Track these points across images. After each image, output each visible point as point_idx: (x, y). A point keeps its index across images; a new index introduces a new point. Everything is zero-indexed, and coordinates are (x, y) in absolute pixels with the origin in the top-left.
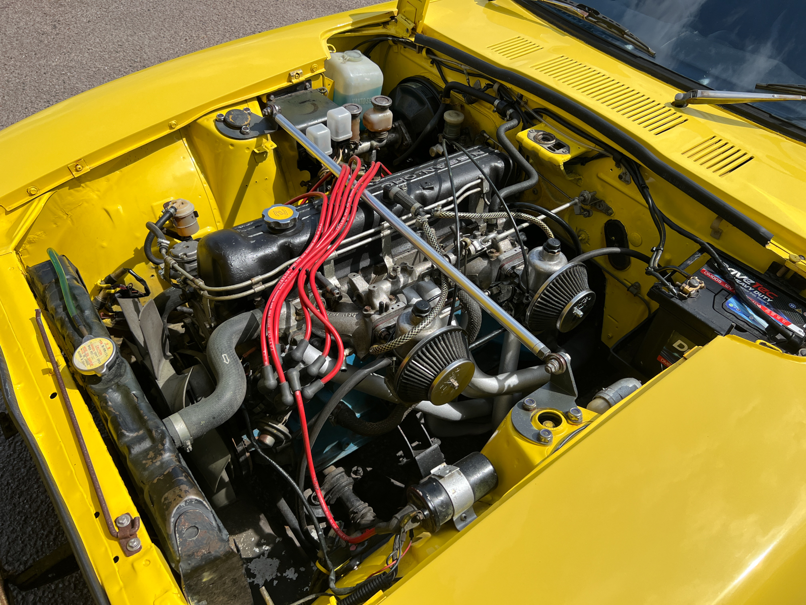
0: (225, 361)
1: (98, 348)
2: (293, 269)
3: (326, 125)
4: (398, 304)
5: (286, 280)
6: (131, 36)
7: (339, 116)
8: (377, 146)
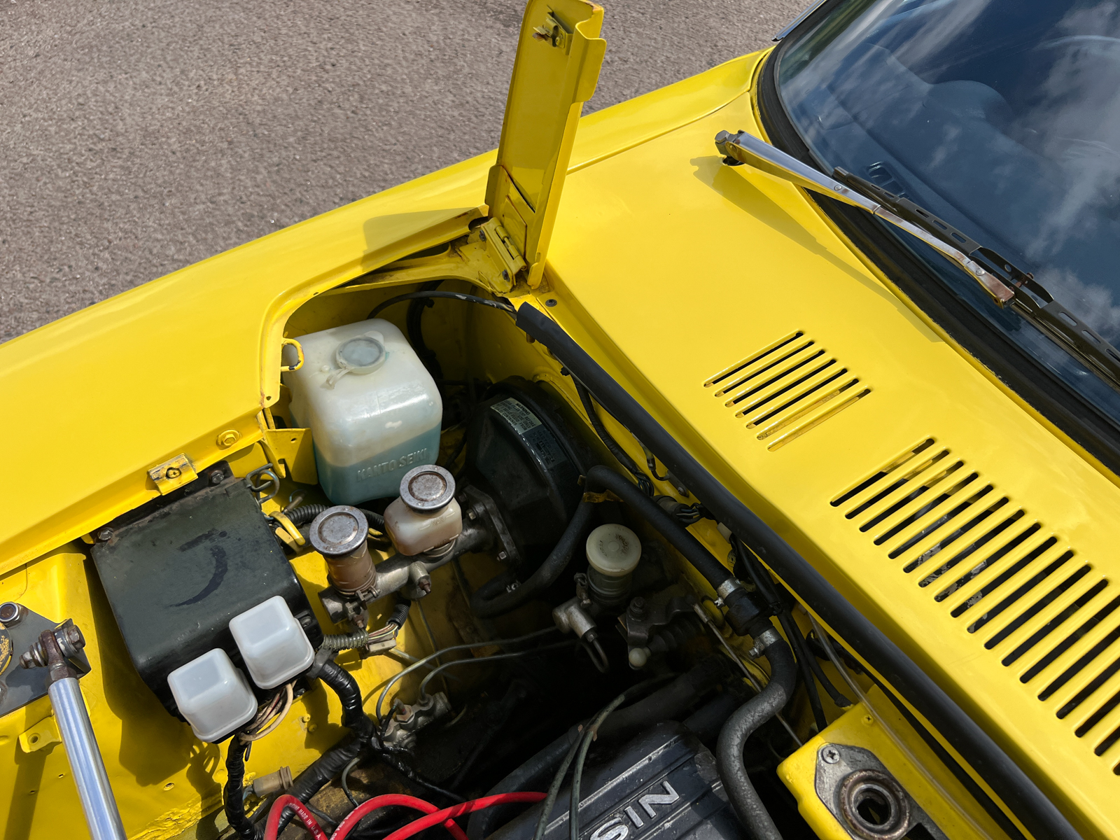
6: (105, 82)
8: (423, 577)
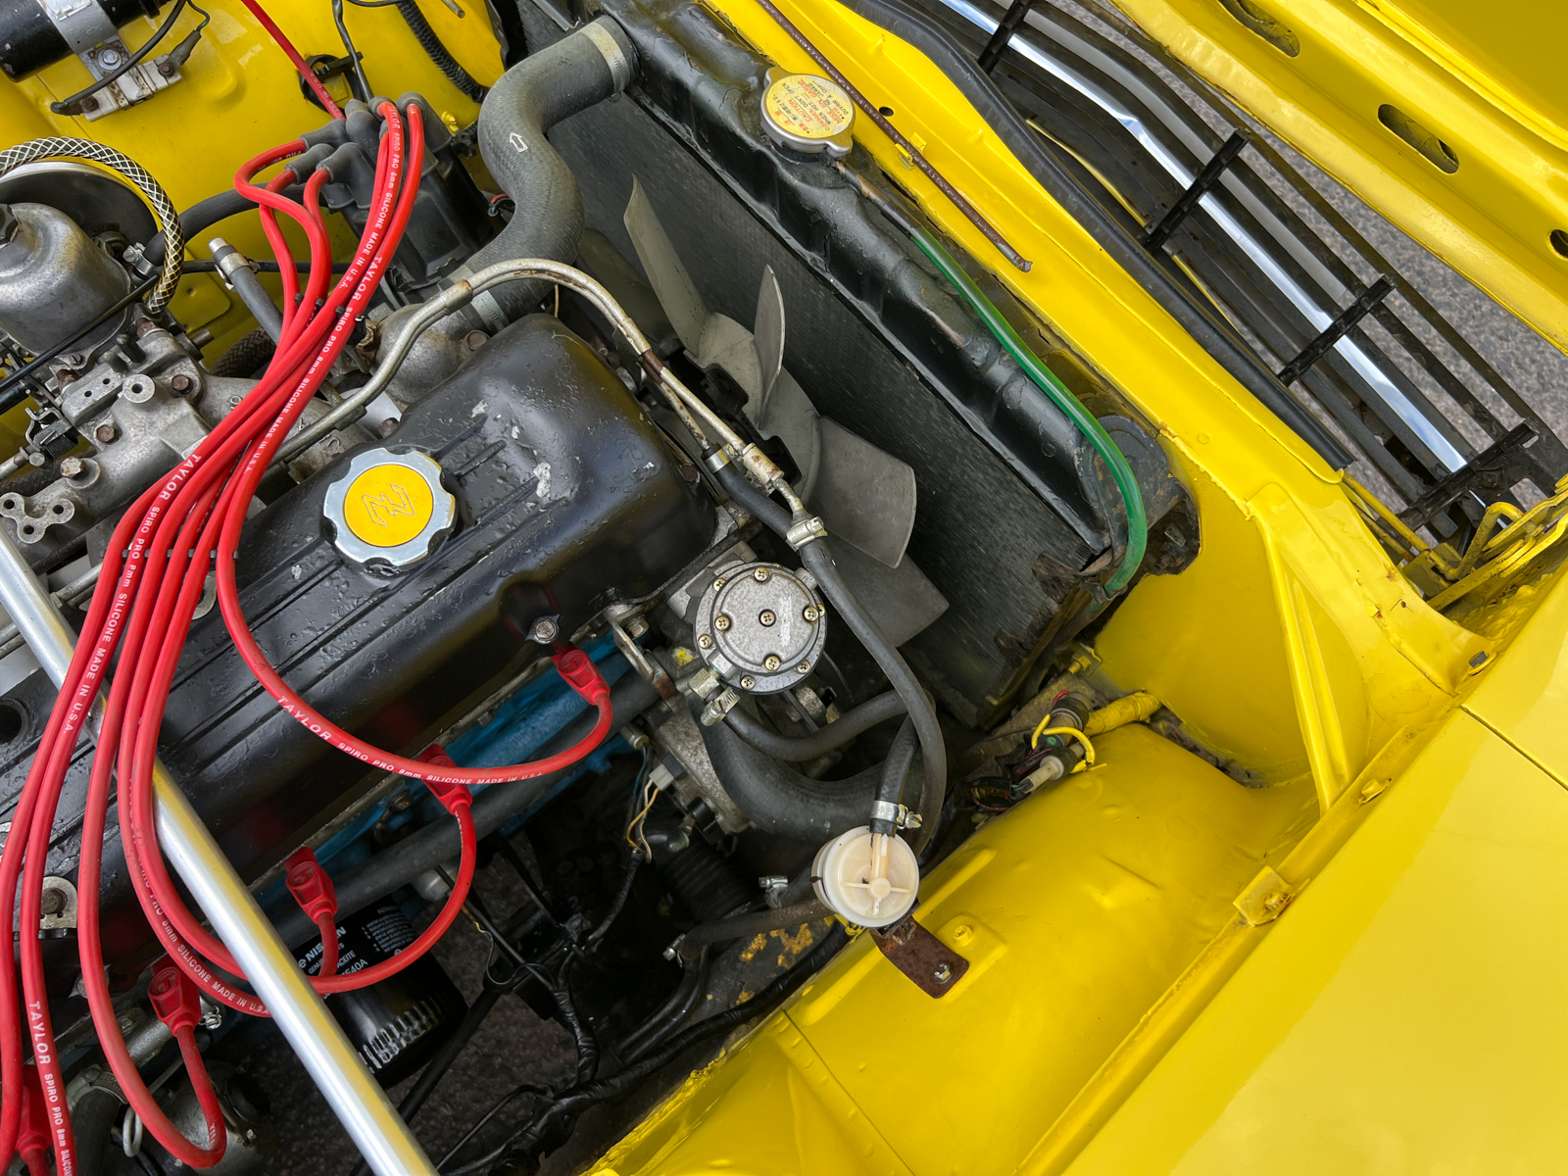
0: (519, 137)
1: (804, 116)
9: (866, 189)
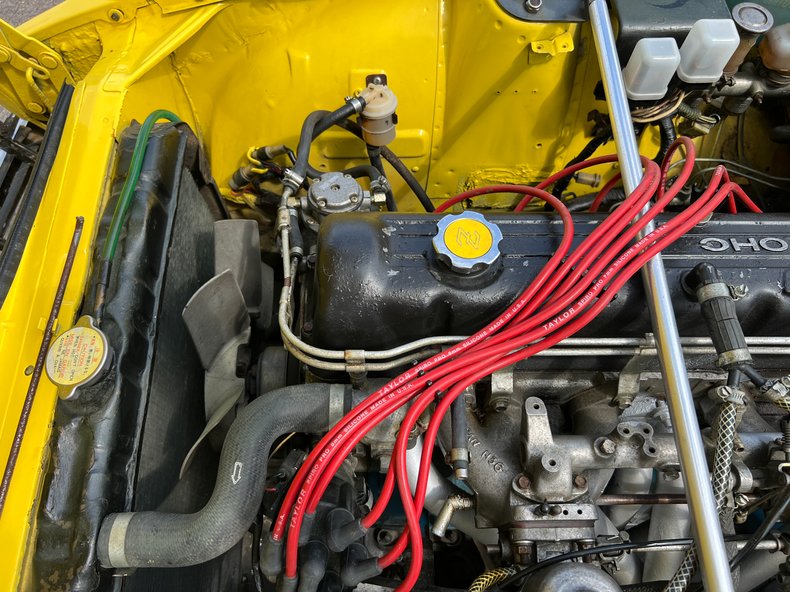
0: (233, 477)
1: (85, 349)
2: (419, 375)
3: (680, 43)
4: (580, 508)
5: (392, 395)
7: (714, 40)
8: (760, 92)
9: (101, 301)
